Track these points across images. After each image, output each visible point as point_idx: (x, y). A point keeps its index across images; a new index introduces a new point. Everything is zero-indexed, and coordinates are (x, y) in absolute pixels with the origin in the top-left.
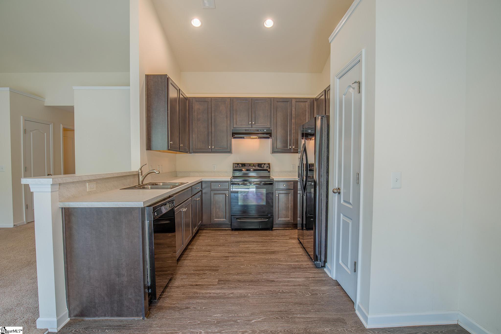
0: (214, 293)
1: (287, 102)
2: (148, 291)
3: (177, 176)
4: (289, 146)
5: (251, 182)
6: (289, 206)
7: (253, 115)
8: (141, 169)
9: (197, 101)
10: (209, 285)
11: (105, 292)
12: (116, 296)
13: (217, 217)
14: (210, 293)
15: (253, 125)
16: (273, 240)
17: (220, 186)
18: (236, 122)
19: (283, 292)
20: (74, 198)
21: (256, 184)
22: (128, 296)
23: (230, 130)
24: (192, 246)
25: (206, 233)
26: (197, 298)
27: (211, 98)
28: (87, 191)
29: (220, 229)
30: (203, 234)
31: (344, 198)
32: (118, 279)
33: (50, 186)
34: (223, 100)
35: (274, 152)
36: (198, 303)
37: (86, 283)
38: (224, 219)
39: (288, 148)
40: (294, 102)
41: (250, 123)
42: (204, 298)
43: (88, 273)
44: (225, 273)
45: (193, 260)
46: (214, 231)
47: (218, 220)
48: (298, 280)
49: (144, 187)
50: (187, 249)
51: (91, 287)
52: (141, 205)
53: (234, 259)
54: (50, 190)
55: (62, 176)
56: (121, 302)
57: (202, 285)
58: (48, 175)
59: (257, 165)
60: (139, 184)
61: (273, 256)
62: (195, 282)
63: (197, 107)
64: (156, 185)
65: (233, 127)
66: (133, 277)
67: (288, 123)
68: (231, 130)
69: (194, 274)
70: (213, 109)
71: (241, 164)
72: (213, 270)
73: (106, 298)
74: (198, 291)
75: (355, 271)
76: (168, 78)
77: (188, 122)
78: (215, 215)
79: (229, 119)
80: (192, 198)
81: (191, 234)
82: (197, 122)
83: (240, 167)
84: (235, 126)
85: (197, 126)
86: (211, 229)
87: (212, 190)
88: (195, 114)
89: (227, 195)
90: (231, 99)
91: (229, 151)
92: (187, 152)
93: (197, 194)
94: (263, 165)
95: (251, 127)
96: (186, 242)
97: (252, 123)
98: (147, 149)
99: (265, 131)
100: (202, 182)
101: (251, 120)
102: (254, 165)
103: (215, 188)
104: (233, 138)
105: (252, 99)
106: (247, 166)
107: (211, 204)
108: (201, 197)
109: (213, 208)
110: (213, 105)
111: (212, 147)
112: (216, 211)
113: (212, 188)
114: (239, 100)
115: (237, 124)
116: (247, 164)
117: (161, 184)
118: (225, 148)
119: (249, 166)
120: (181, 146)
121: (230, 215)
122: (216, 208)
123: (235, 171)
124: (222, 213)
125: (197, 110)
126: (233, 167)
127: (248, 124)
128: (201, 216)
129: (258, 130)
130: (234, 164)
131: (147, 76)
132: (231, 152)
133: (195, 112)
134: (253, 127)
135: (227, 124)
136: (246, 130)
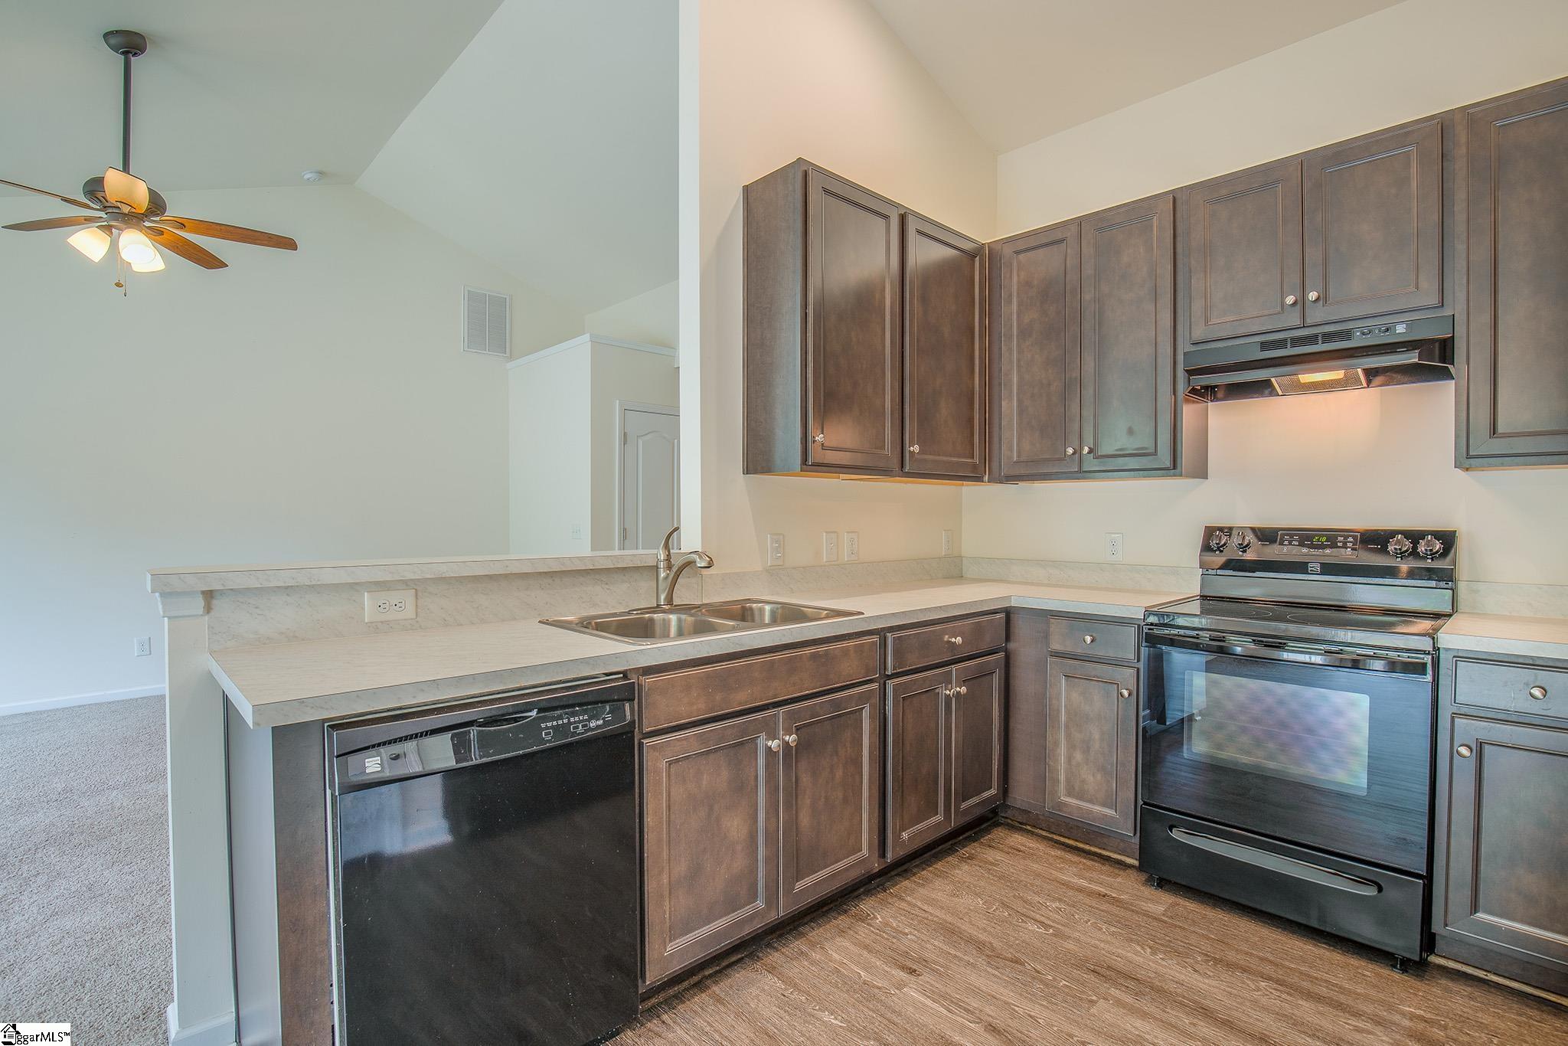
3: (961, 577)
7: (1314, 254)
9: (1017, 252)
13: (1077, 788)
15: (1307, 311)
17: (1088, 639)
18: (1206, 311)
20: (288, 643)
23: (1175, 357)
27: (1080, 222)
28: (366, 621)
29: (1095, 855)
34: (1136, 213)
35: (1468, 458)
38: (1109, 809)
41: (1290, 301)
46: (1060, 854)
47: (1079, 808)
59: (1354, 543)
60: (658, 606)
63: (1018, 276)
65: (1190, 338)
68: (1180, 358)
70: (1089, 271)
76: (806, 174)
77: (982, 349)
78: (1068, 781)
79: (1166, 299)
80: (890, 684)
81: (865, 851)
82: (1019, 345)
83: (1244, 548)
84: (1199, 333)
85: (1019, 360)
86: (1051, 840)
87: (1056, 654)
88: (1011, 311)
89: (1126, 693)
90: (1175, 199)
91: (1168, 463)
92: (974, 475)
93: (947, 669)
94: (1398, 542)
95: (1298, 322)
96: (799, 886)
97: (1301, 303)
98: (748, 471)
99: (1400, 329)
100: (1009, 613)
101: (1297, 281)
102: (1331, 538)
103: (1068, 647)
104: (1187, 401)
105: (1304, 162)
106: (1286, 543)
107: (1044, 718)
108: (996, 680)
109: (1056, 744)
110: (1088, 250)
111: (1081, 449)
112: (1069, 759)
113: (1056, 646)
114: (1224, 192)
115: (1214, 321)
116: (1291, 532)
117: (768, 608)
118: (1146, 448)
119: (1302, 545)
120: (912, 453)
121: (1140, 802)
122: (1072, 747)
123: (1219, 572)
124: (1099, 776)
125: (1018, 290)
126: (1207, 548)
127: (1279, 309)
128: (995, 767)
129: (1346, 335)
130: (1210, 532)
131: (746, 189)
132: (1178, 471)
133: (1009, 302)
134: (1309, 321)
135: (1157, 331)
136: (1265, 346)
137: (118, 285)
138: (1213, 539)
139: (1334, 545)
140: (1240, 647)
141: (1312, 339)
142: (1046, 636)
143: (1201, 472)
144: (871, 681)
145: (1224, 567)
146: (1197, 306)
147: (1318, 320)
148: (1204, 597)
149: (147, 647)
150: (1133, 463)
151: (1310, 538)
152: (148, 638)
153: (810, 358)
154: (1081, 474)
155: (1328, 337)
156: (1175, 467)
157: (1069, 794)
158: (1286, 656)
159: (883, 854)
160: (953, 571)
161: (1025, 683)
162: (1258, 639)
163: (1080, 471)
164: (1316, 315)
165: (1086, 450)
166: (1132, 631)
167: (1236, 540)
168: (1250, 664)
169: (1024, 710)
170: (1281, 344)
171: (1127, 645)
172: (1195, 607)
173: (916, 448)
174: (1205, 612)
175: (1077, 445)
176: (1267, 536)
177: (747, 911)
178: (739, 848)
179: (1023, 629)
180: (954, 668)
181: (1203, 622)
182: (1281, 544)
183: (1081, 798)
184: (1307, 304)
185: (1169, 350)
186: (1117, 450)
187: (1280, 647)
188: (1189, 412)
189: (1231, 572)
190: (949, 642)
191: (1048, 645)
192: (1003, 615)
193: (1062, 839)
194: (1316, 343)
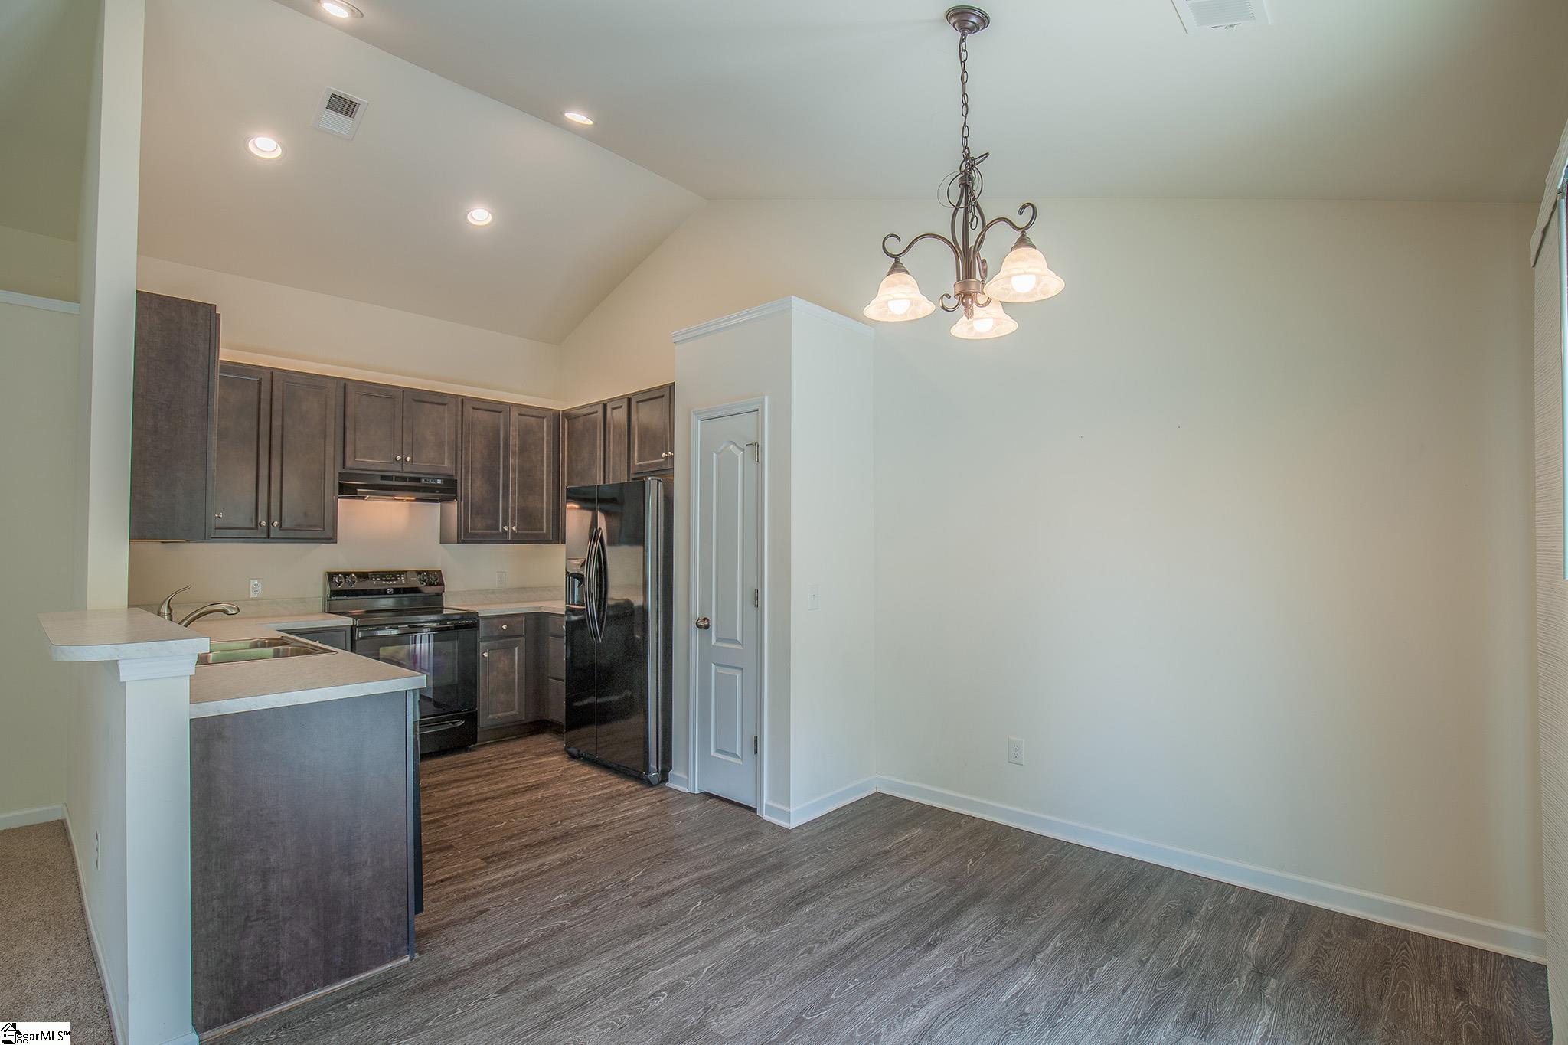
1: (497, 414)
4: (503, 526)
5: (418, 625)
6: (514, 679)
7: (408, 436)
11: (311, 923)
12: (340, 926)
15: (404, 465)
18: (355, 452)
19: (633, 833)
21: (433, 629)
22: (372, 915)
23: (334, 474)
27: (273, 372)
31: (716, 635)
32: (347, 879)
34: (315, 383)
37: (252, 919)
39: (498, 529)
40: (514, 414)
41: (398, 458)
43: (261, 887)
51: (270, 925)
56: (354, 937)
59: (405, 577)
61: (540, 794)
65: (344, 465)
66: (387, 864)
67: (499, 464)
68: (337, 475)
70: (277, 406)
71: (355, 573)
73: (312, 941)
75: (756, 752)
79: (330, 440)
83: (351, 584)
84: (349, 463)
90: (346, 384)
91: (328, 536)
94: (424, 577)
95: (400, 469)
97: (403, 459)
99: (439, 482)
101: (402, 448)
104: (340, 499)
105: (404, 393)
110: (278, 393)
111: (271, 523)
114: (365, 391)
115: (359, 459)
116: (377, 573)
118: (316, 526)
119: (381, 580)
127: (392, 460)
129: (418, 480)
130: (332, 574)
134: (404, 470)
135: (325, 456)
136: (383, 477)
138: (336, 578)
139: (396, 579)
141: (404, 479)
143: (333, 540)
146: (350, 448)
147: (409, 470)
150: (308, 534)
151: (385, 576)
155: (410, 479)
163: (268, 537)
164: (409, 468)
165: (274, 524)
167: (347, 579)
170: (391, 478)
175: (266, 519)
176: (364, 576)
182: (372, 579)
184: (405, 462)
185: (331, 472)
186: (296, 526)
188: (341, 504)
189: (346, 597)
194: (406, 481)
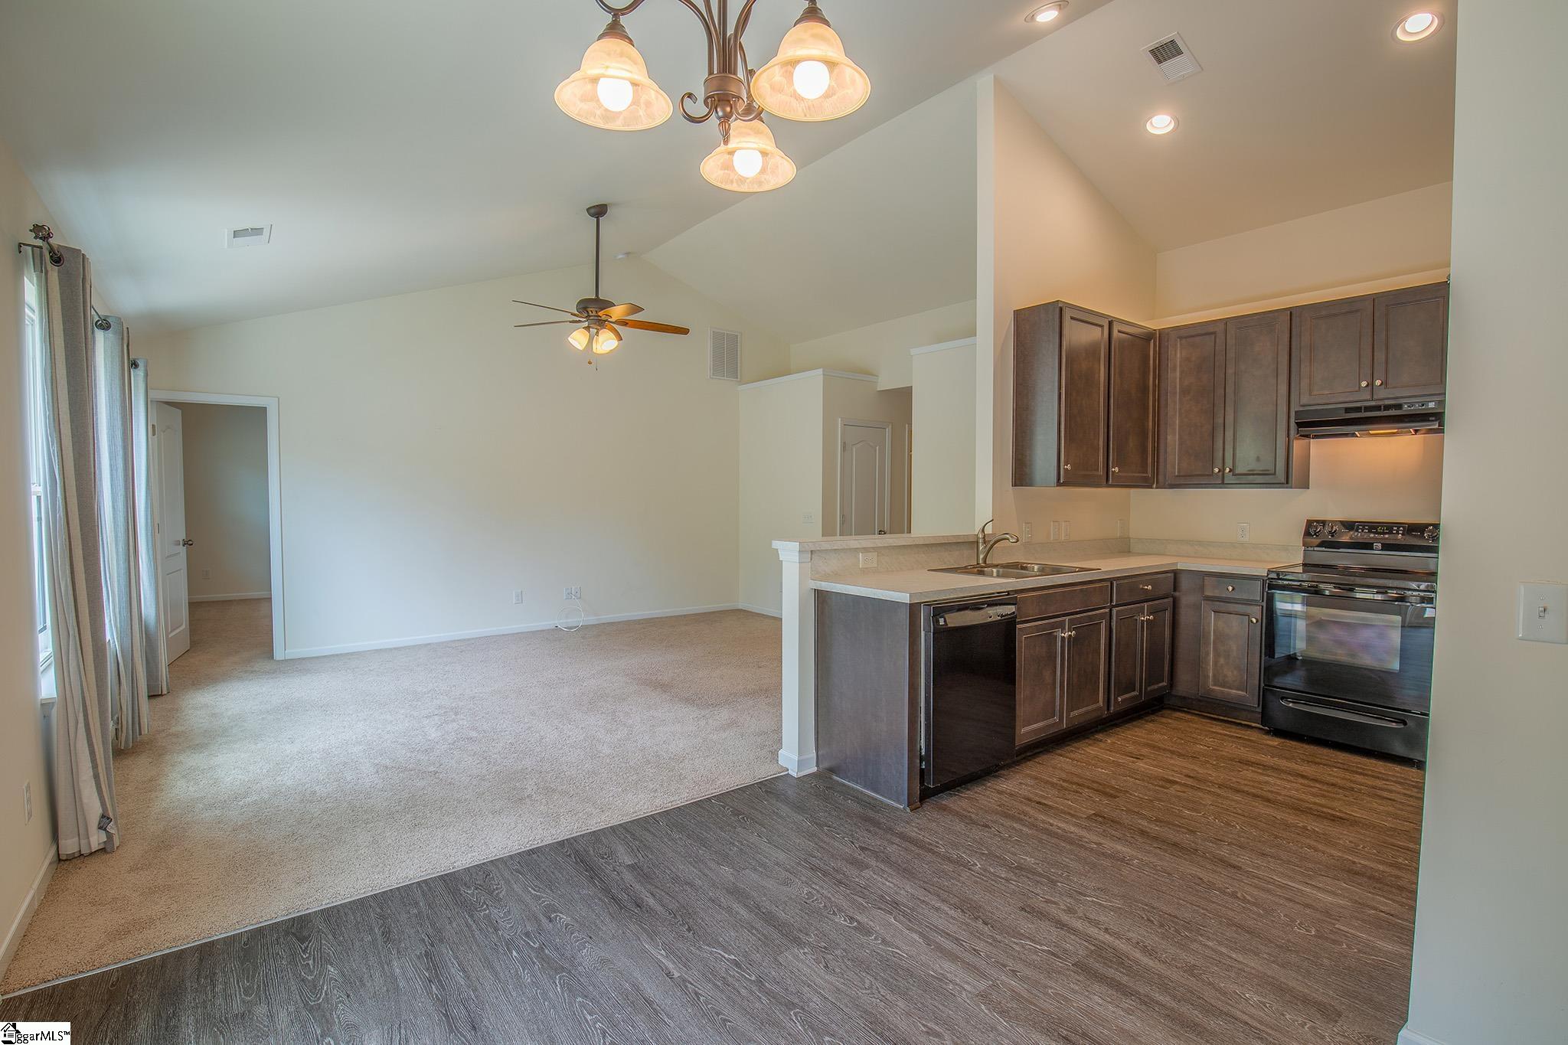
0: (1059, 828)
2: (921, 765)
3: (1129, 552)
7: (1380, 356)
8: (983, 531)
9: (1181, 338)
10: (1065, 813)
13: (1221, 680)
14: (1052, 825)
15: (1375, 391)
16: (1380, 792)
17: (1230, 588)
18: (1310, 385)
19: (1232, 895)
20: (836, 577)
23: (1289, 414)
24: (1107, 735)
25: (1177, 719)
26: (1019, 820)
27: (1226, 322)
28: (860, 567)
29: (1231, 722)
30: (1164, 720)
32: (874, 724)
33: (797, 554)
34: (1267, 320)
36: (1014, 828)
38: (1242, 691)
41: (1364, 384)
42: (1033, 826)
44: (1125, 807)
45: (1081, 762)
46: (1208, 721)
47: (1222, 692)
48: (1320, 895)
49: (983, 571)
50: (1088, 738)
52: (905, 598)
53: (1184, 792)
54: (797, 559)
55: (838, 537)
57: (1050, 807)
58: (880, 532)
59: (1403, 531)
60: (978, 564)
61: (1318, 826)
62: (1042, 797)
63: (1181, 353)
64: (1022, 569)
65: (1299, 402)
68: (1293, 414)
69: (1053, 785)
70: (1231, 354)
72: (1105, 794)
74: (1032, 812)
76: (1061, 309)
77: (1154, 401)
78: (1214, 676)
79: (1283, 378)
80: (1115, 610)
81: (1101, 703)
82: (1180, 399)
83: (1332, 534)
84: (1305, 400)
85: (1180, 409)
86: (1201, 715)
87: (1208, 599)
88: (1175, 377)
89: (1254, 620)
90: (1292, 313)
91: (1283, 480)
92: (1146, 483)
93: (1142, 604)
94: (1430, 531)
95: (1369, 397)
96: (1072, 714)
97: (1371, 385)
98: (1015, 485)
99: (1431, 405)
100: (1176, 573)
101: (1369, 372)
102: (1389, 527)
103: (1217, 593)
104: (1296, 439)
105: (1374, 299)
106: (1360, 531)
107: (1200, 638)
108: (1168, 615)
109: (1208, 654)
110: (1231, 342)
111: (1224, 470)
112: (1216, 663)
113: (1208, 593)
114: (1324, 313)
115: (1315, 393)
116: (1363, 524)
117: (1036, 567)
118: (1268, 470)
119: (1370, 532)
120: (1113, 472)
121: (1262, 685)
122: (1217, 655)
123: (1315, 549)
124: (1235, 672)
125: (1180, 362)
126: (1307, 534)
127: (1357, 388)
128: (1166, 668)
129: (1399, 407)
130: (1310, 523)
131: (1017, 313)
132: (1290, 485)
133: (1174, 369)
134: (1375, 397)
135: (1277, 396)
136: (1348, 410)
137: (590, 363)
138: (1312, 529)
139: (1390, 532)
140: (1328, 589)
141: (1378, 408)
142: (1202, 588)
143: (1305, 485)
144: (1104, 608)
145: (1320, 545)
146: (1305, 383)
147: (1382, 396)
148: (1304, 565)
149: (520, 598)
150: (1260, 479)
151: (1376, 528)
152: (520, 591)
153: (1063, 419)
154: (1223, 484)
155: (1387, 407)
156: (1287, 483)
157: (1215, 685)
158: (1358, 595)
159: (1108, 709)
160: (1124, 547)
161: (1186, 617)
162: (1338, 585)
163: (1223, 483)
164: (1382, 394)
165: (1228, 470)
166: (1259, 583)
167: (1327, 529)
168: (1336, 602)
169: (1184, 634)
170: (1358, 409)
171: (1256, 592)
172: (1300, 569)
173: (1117, 469)
174: (1304, 571)
175: (1221, 466)
176: (1350, 526)
177: (1050, 721)
178: (1049, 687)
179: (1185, 583)
180: (1146, 605)
181: (1305, 577)
182: (1357, 531)
183: (1224, 687)
184: (1374, 387)
185: (1285, 409)
186: (1249, 471)
187: (1352, 590)
188: (1298, 445)
189: (1324, 549)
190: (1143, 589)
191: (1203, 592)
192: (1172, 575)
193: (1209, 715)
194: (1380, 410)
